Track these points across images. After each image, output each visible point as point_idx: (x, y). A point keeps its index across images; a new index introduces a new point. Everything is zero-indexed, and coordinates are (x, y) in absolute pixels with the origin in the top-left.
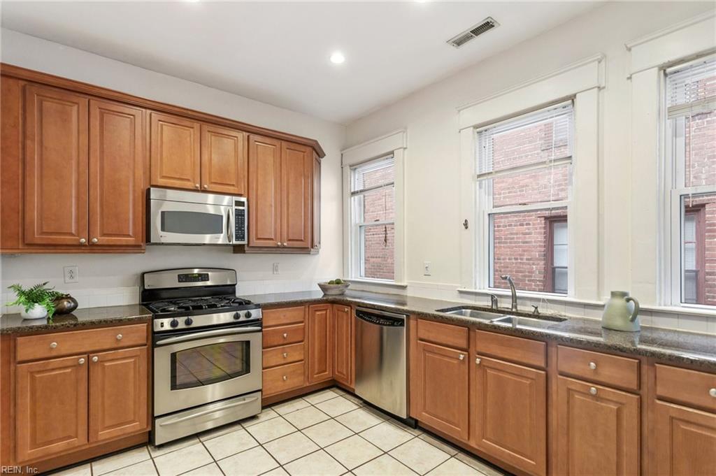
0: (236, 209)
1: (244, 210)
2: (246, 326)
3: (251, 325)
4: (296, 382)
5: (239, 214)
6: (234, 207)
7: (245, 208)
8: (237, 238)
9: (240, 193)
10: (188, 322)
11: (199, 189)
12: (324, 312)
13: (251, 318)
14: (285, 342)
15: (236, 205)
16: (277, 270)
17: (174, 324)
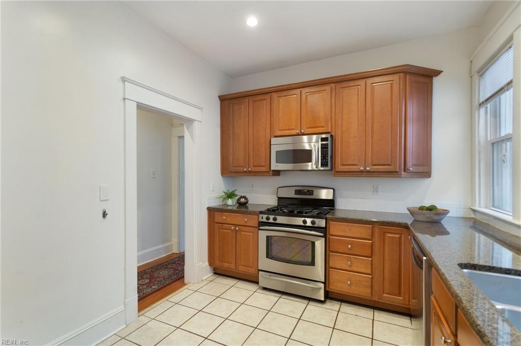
0: (321, 144)
1: (328, 144)
2: (311, 230)
3: (315, 231)
4: (362, 291)
5: (324, 148)
6: (320, 143)
7: (329, 142)
8: (322, 165)
9: (328, 131)
10: (275, 219)
11: (300, 133)
12: (398, 236)
13: (316, 226)
14: (350, 253)
15: (322, 141)
16: (377, 192)
17: (268, 219)
